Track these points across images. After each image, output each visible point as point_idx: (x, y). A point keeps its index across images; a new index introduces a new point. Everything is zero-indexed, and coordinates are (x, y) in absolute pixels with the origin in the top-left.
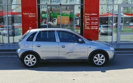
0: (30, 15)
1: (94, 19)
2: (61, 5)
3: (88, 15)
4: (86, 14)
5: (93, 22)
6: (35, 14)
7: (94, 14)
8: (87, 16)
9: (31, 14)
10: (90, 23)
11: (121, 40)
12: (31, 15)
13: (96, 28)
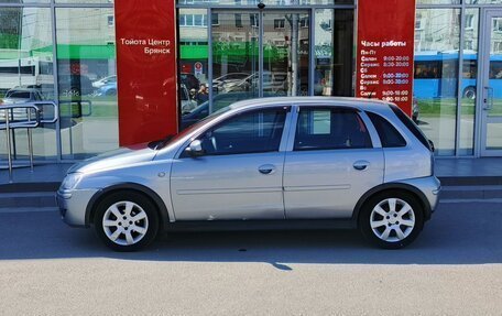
0: (147, 45)
1: (395, 61)
2: (261, 6)
3: (374, 48)
4: (364, 43)
5: (390, 75)
6: (168, 43)
7: (396, 44)
8: (367, 49)
9: (154, 43)
10: (381, 79)
11: (490, 143)
12: (151, 47)
13: (401, 96)
